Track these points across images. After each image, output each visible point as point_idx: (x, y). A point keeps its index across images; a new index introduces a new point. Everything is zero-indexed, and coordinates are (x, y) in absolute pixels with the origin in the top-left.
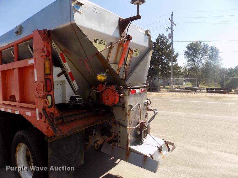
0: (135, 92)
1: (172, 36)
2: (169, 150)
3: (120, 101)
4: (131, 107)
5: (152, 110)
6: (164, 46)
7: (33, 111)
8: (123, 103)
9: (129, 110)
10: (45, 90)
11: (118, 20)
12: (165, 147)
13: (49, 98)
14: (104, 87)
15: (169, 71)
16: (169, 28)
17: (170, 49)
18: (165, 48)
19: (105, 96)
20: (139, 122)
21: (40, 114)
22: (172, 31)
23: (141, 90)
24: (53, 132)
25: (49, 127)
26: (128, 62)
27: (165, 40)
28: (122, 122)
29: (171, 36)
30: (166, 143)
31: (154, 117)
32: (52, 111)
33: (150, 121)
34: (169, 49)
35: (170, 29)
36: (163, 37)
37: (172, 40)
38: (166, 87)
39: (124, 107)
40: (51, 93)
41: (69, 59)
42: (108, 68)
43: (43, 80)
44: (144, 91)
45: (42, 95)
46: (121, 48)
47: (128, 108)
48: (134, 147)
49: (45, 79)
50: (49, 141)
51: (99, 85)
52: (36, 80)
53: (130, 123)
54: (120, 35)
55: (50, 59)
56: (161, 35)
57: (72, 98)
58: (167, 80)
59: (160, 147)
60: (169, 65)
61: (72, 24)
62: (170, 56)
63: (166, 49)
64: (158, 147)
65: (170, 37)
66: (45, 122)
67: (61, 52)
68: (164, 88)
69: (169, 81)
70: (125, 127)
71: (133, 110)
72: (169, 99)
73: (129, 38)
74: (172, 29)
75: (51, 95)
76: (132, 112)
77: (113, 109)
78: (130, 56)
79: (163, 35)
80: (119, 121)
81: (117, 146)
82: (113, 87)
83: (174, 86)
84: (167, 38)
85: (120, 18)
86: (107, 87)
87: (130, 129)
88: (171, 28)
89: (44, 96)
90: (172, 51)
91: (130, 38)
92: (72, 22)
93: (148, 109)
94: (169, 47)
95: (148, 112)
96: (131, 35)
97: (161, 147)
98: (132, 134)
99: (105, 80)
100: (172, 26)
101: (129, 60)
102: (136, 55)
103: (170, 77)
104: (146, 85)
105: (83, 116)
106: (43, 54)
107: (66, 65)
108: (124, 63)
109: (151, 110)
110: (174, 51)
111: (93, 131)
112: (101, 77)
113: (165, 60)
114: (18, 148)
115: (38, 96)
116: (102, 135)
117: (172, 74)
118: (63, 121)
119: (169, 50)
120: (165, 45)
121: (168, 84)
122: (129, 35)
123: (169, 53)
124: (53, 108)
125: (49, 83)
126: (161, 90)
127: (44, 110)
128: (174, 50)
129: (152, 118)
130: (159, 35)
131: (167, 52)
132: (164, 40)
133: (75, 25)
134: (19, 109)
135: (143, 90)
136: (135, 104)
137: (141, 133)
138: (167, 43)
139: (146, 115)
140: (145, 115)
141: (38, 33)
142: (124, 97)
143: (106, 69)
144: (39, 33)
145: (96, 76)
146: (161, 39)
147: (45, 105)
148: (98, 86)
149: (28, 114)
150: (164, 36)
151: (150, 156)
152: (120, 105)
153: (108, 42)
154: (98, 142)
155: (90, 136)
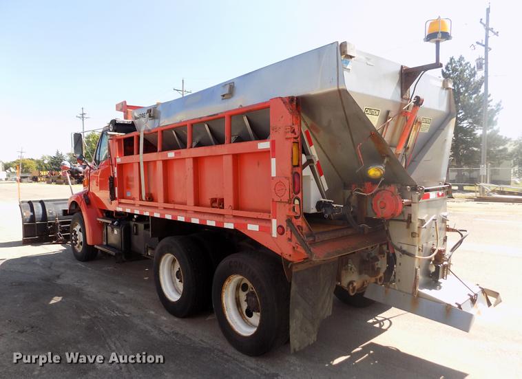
0: (428, 197)
1: (486, 63)
2: (489, 304)
3: (403, 212)
4: (423, 222)
5: (457, 231)
6: (461, 87)
7: (264, 224)
8: (409, 214)
9: (419, 227)
10: (291, 190)
11: (399, 69)
12: (481, 297)
13: (297, 202)
14: (377, 188)
15: (475, 149)
16: (478, 43)
17: (480, 94)
18: (466, 91)
19: (379, 202)
20: (434, 250)
21: (279, 227)
22: (487, 49)
23: (438, 194)
24: (306, 254)
25: (297, 247)
26: (410, 143)
27: (467, 71)
28: (405, 248)
29: (484, 61)
30: (483, 291)
31: (460, 242)
32: (300, 224)
33: (453, 250)
34: (476, 95)
35: (481, 44)
36: (461, 65)
37: (486, 72)
38: (465, 188)
39: (411, 222)
40: (299, 196)
41: (316, 140)
42: (388, 156)
43: (290, 175)
44: (442, 195)
45: (286, 197)
46: (402, 118)
47: (417, 224)
48: (426, 291)
49: (292, 173)
50: (294, 270)
51: (366, 184)
52: (274, 174)
53: (419, 249)
54: (402, 97)
55: (298, 143)
56: (456, 59)
57: (319, 205)
58: (471, 172)
59: (473, 294)
60: (475, 134)
61: (339, 91)
62: (479, 111)
63: (470, 94)
64: (469, 295)
65: (480, 67)
66: (290, 240)
67: (307, 129)
68: (461, 190)
69: (474, 175)
70: (412, 255)
71: (425, 228)
72: (476, 217)
73: (419, 102)
74: (486, 46)
75: (298, 199)
76: (423, 232)
77: (388, 225)
78: (415, 132)
79: (461, 58)
80: (399, 246)
81: (394, 289)
82: (394, 188)
83: (489, 187)
84: (472, 67)
85: (402, 67)
86: (382, 188)
87: (419, 259)
88: (484, 43)
89: (290, 200)
90: (483, 101)
91: (421, 102)
92: (341, 87)
93: (448, 229)
94: (476, 90)
95: (448, 234)
96: (421, 97)
97: (476, 295)
98: (422, 268)
99: (382, 176)
100: (487, 37)
101: (413, 138)
102: (425, 128)
103: (478, 164)
104: (445, 184)
105: (340, 236)
106: (290, 135)
107: (313, 150)
108: (404, 144)
109: (453, 230)
110: (489, 99)
111: (347, 263)
112: (374, 172)
113: (466, 121)
114: (226, 283)
115: (277, 199)
116: (360, 273)
117: (484, 156)
118: (315, 240)
119: (476, 97)
120: (467, 84)
121: (473, 181)
122: (418, 98)
123: (475, 105)
124: (300, 219)
125: (297, 180)
126: (454, 195)
127: (289, 221)
128: (489, 96)
129: (457, 244)
130: (452, 59)
131: (471, 101)
132: (462, 71)
133: (346, 91)
134: (234, 220)
135: (440, 193)
136: (428, 218)
137: (437, 268)
138: (472, 80)
139: (445, 240)
140: (442, 238)
141: (282, 103)
142: (410, 205)
143: (384, 158)
144: (284, 103)
145: (367, 169)
146: (454, 70)
147: (292, 214)
148: (364, 185)
149: (253, 227)
150: (463, 63)
151: (457, 306)
152: (403, 218)
153: (383, 111)
154: (355, 284)
155: (343, 272)
